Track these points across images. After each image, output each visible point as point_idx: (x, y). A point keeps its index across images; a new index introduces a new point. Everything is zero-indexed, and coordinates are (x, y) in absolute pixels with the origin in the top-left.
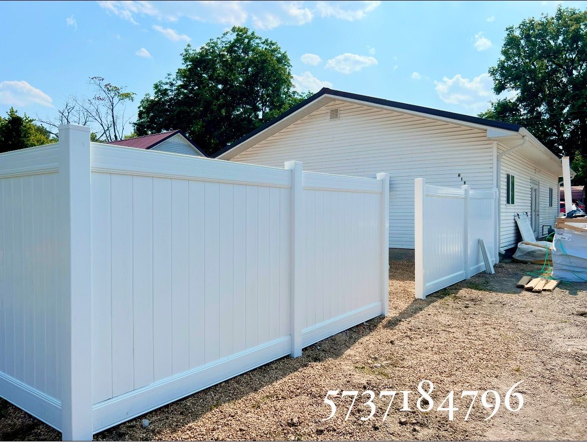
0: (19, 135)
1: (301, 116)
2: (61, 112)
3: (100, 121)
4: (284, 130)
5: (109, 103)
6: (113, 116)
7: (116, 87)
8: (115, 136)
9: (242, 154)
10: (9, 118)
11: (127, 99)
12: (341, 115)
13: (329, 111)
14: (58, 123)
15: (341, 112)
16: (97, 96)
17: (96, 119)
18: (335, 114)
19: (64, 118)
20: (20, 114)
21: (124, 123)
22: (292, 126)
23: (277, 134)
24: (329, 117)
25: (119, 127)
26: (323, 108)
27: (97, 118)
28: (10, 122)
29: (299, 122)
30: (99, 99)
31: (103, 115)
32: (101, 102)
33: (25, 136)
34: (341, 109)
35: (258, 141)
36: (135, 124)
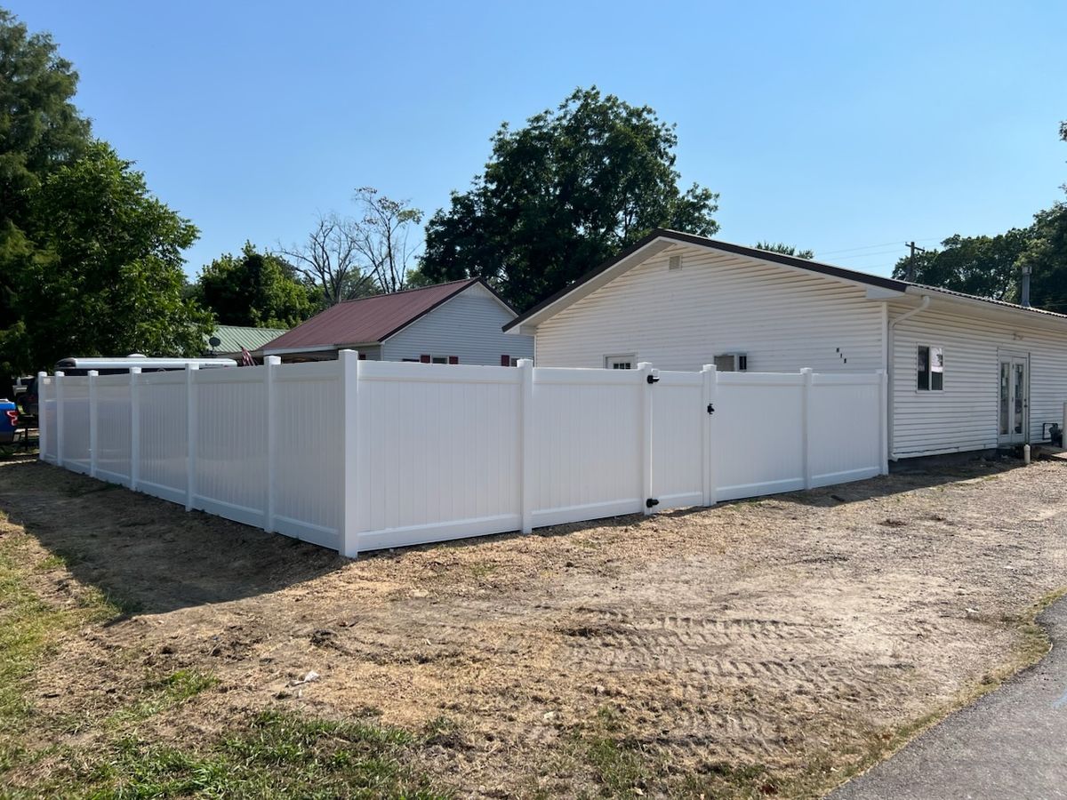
0: (258, 283)
1: (631, 266)
2: (313, 237)
3: (371, 256)
4: (609, 285)
5: (385, 228)
6: (389, 247)
7: (393, 203)
8: (393, 279)
9: (554, 317)
10: (245, 258)
11: (410, 221)
12: (683, 265)
13: (668, 258)
14: (309, 255)
15: (684, 260)
16: (368, 218)
17: (365, 253)
18: (675, 262)
19: (317, 246)
20: (260, 251)
21: (406, 256)
22: (618, 279)
23: (600, 290)
24: (668, 267)
25: (398, 265)
26: (660, 254)
27: (366, 250)
28: (246, 263)
29: (628, 273)
30: (370, 221)
31: (375, 246)
32: (372, 226)
33: (266, 284)
34: (684, 255)
35: (575, 300)
36: (422, 258)
